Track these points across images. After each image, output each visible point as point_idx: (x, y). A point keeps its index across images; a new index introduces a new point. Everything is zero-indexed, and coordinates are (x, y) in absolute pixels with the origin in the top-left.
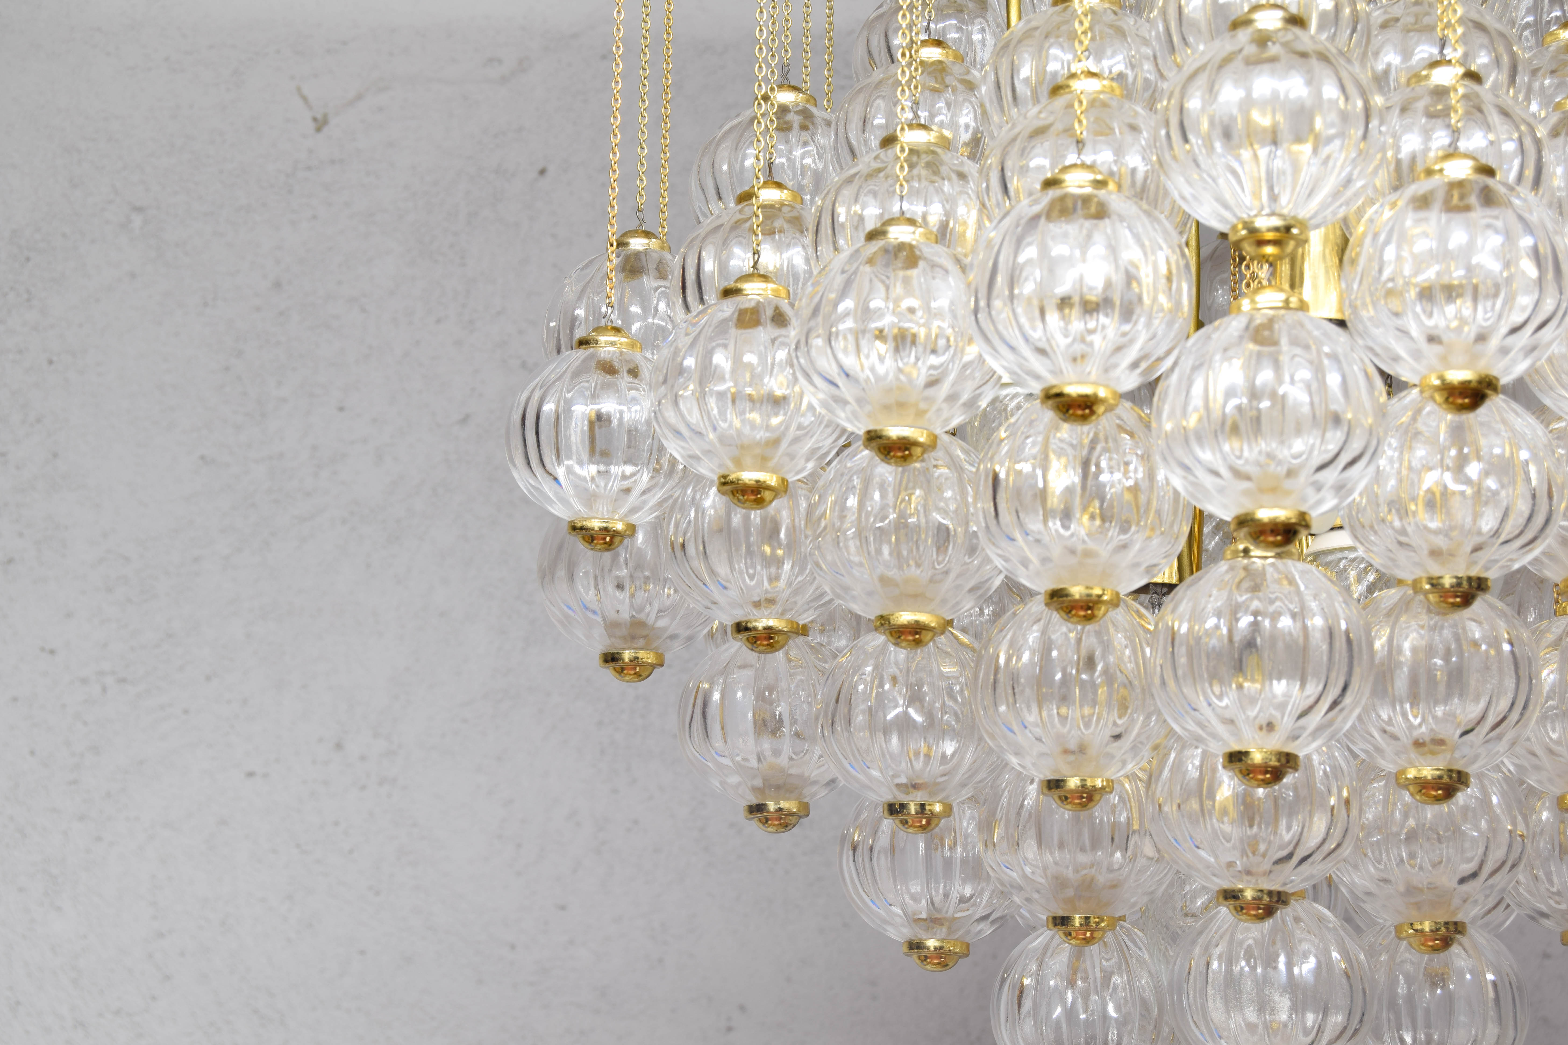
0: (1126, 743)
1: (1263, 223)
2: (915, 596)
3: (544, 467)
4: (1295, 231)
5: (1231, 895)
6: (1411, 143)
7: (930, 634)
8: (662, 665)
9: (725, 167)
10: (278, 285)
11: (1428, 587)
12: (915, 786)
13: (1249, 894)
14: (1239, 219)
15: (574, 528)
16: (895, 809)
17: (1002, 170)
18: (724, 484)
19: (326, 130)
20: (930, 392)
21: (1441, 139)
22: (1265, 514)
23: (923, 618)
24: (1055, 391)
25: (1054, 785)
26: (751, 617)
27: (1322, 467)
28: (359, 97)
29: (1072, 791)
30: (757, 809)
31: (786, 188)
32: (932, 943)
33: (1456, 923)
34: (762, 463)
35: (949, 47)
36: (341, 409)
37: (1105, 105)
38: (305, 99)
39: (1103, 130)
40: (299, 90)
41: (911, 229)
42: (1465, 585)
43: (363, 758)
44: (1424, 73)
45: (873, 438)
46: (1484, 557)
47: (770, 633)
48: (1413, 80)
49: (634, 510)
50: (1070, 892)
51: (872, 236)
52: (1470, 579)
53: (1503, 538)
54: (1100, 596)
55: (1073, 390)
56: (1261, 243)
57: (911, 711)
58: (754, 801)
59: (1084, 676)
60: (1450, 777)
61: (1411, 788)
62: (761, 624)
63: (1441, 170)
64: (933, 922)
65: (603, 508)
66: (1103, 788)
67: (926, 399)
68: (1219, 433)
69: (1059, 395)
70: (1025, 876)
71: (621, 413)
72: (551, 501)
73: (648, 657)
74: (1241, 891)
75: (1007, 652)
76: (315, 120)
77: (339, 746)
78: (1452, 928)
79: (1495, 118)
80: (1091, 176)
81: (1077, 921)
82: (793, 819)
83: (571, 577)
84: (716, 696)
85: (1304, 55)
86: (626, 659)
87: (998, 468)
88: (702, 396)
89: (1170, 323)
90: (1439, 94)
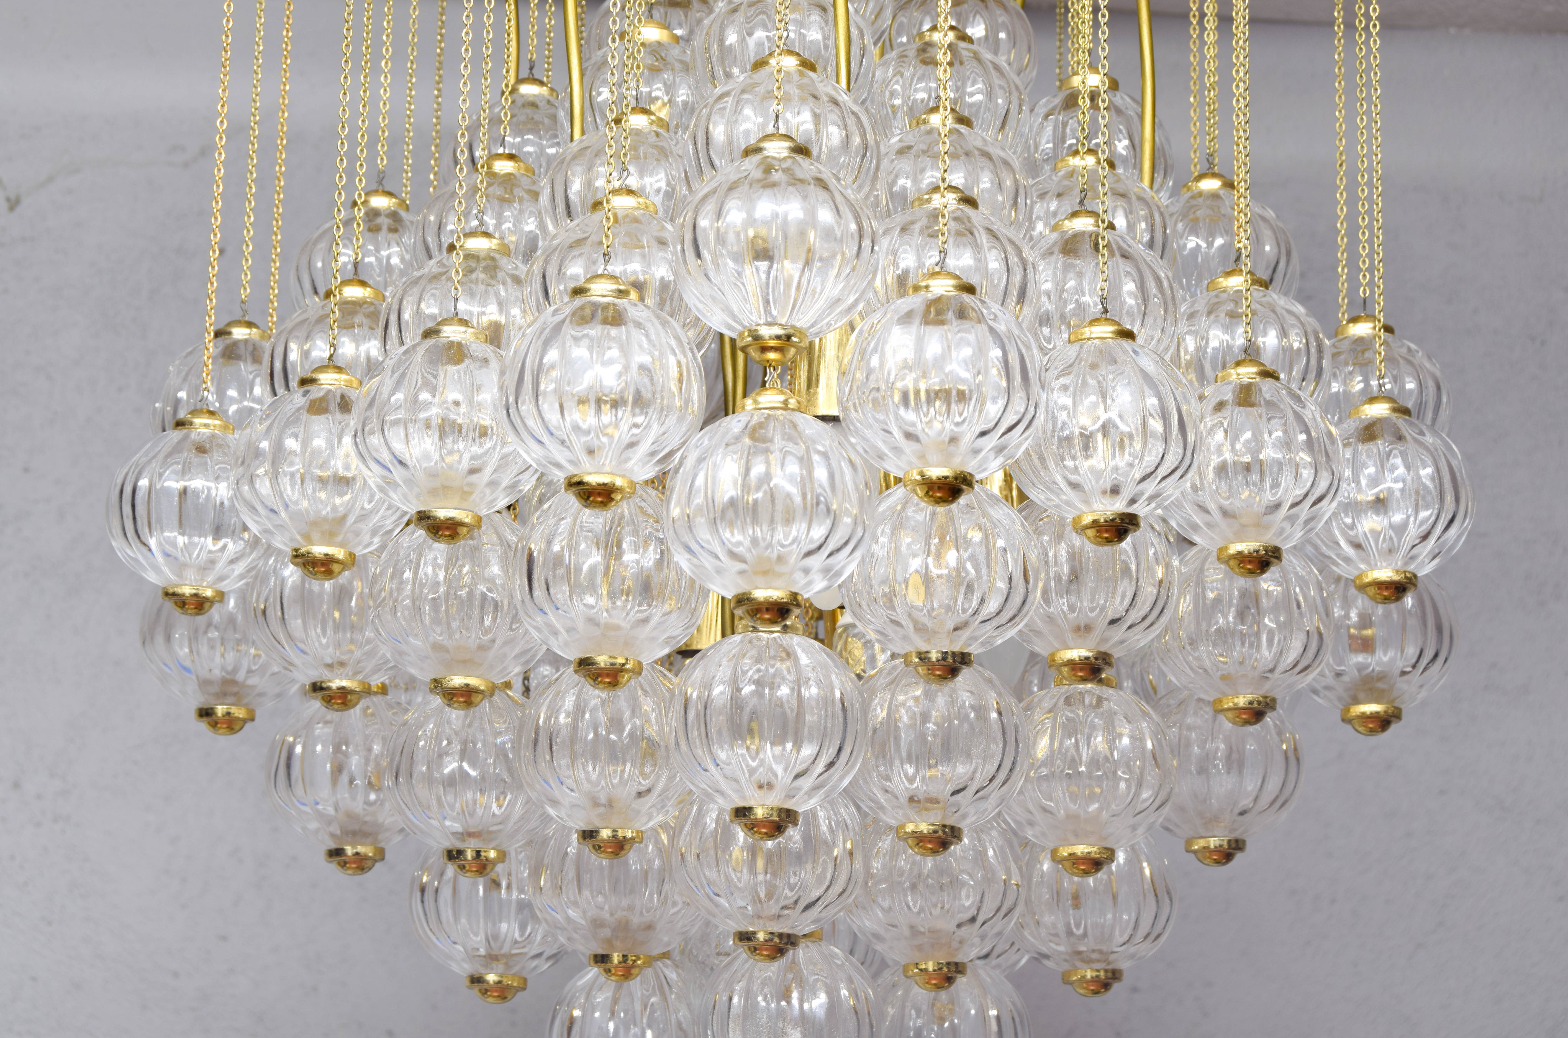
0: (652, 798)
1: (765, 332)
2: (464, 662)
3: (139, 537)
4: (794, 339)
5: (745, 937)
6: (908, 260)
7: (480, 696)
8: (253, 720)
9: (320, 265)
11: (917, 660)
12: (470, 835)
13: (761, 936)
14: (744, 327)
15: (167, 594)
16: (454, 855)
17: (544, 277)
18: (296, 556)
19: (18, 209)
20: (474, 478)
21: (932, 259)
22: (760, 594)
23: (473, 681)
24: (576, 479)
25: (589, 835)
26: (324, 678)
27: (809, 554)
28: (51, 179)
29: (603, 840)
30: (336, 853)
31: (370, 286)
32: (491, 978)
33: (956, 964)
34: (329, 537)
35: (521, 161)
36: (26, 470)
37: (636, 220)
39: (634, 244)
41: (463, 329)
42: (950, 659)
43: (39, 797)
44: (926, 197)
45: (423, 518)
46: (965, 634)
47: (344, 692)
48: (916, 203)
49: (221, 579)
50: (607, 932)
51: (428, 334)
52: (954, 654)
53: (980, 618)
54: (623, 665)
55: (593, 479)
56: (764, 349)
57: (465, 765)
58: (333, 846)
59: (613, 737)
60: (944, 832)
61: (910, 841)
62: (335, 684)
63: (927, 287)
64: (492, 958)
65: (191, 575)
66: (633, 838)
67: (471, 484)
68: (718, 522)
69: (580, 483)
70: (568, 919)
71: (209, 489)
72: (144, 569)
73: (239, 712)
74: (754, 933)
75: (546, 713)
76: (8, 200)
77: (16, 785)
78: (953, 968)
79: (984, 239)
80: (615, 287)
81: (616, 958)
82: (369, 863)
83: (168, 638)
84: (298, 749)
85: (801, 181)
86: (220, 714)
87: (533, 546)
88: (275, 476)
89: (681, 419)
90: (935, 215)
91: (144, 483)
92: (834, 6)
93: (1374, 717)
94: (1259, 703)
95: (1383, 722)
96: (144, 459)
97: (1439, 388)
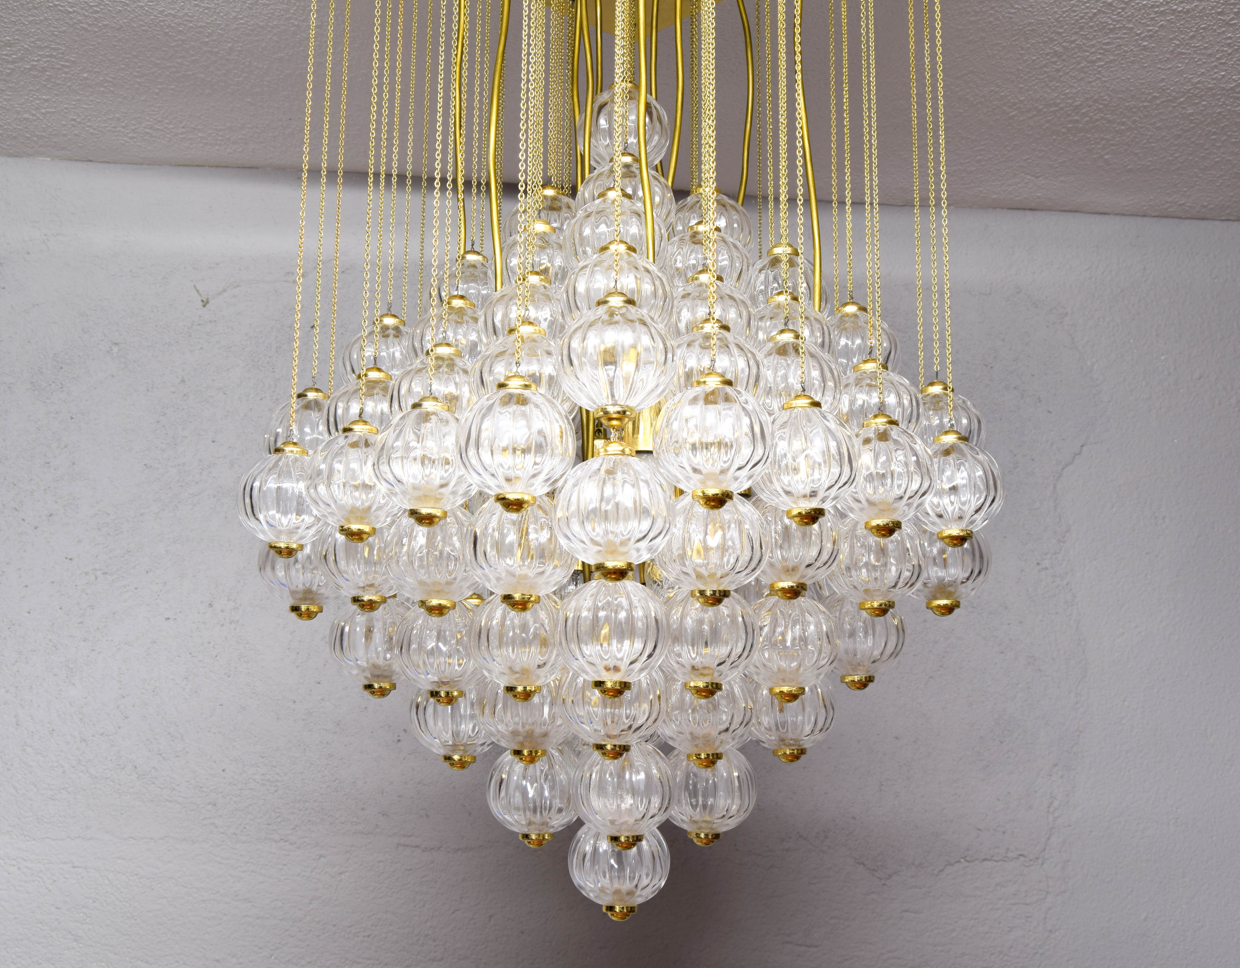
0: (547, 667)
1: (611, 409)
2: (438, 592)
3: (254, 515)
4: (628, 413)
5: (600, 747)
6: (692, 363)
7: (447, 610)
8: (322, 612)
9: (355, 357)
10: (183, 381)
11: (698, 595)
12: (444, 683)
13: (609, 747)
14: (598, 406)
15: (271, 547)
16: (434, 694)
17: (481, 373)
18: (342, 530)
19: (207, 305)
20: (443, 490)
21: (706, 363)
22: (610, 564)
23: (443, 602)
24: (501, 496)
25: (510, 689)
26: (360, 595)
27: (639, 540)
28: (225, 290)
29: (519, 693)
30: (369, 687)
31: (383, 371)
32: (456, 757)
33: (717, 754)
34: (361, 520)
35: (467, 300)
36: (213, 442)
37: (534, 340)
38: (198, 291)
39: (533, 354)
40: (195, 286)
41: (435, 403)
42: (717, 595)
43: (222, 611)
44: (701, 325)
45: (413, 513)
46: (727, 580)
47: (371, 602)
48: (695, 329)
49: (302, 538)
50: (521, 739)
51: (416, 406)
52: (720, 591)
53: (737, 569)
54: (529, 598)
55: (511, 497)
56: (610, 419)
57: (440, 644)
58: (367, 683)
59: (524, 635)
60: (712, 686)
61: (693, 691)
62: (366, 598)
63: (705, 382)
64: (456, 746)
65: (284, 538)
66: (535, 691)
67: (440, 494)
69: (504, 499)
70: (498, 731)
71: (293, 488)
72: (257, 532)
73: (314, 608)
74: (605, 745)
75: (486, 620)
76: (203, 301)
78: (715, 756)
79: (735, 351)
80: (523, 383)
81: (525, 752)
82: (387, 692)
83: (273, 568)
84: (347, 629)
85: (632, 321)
86: (303, 610)
87: (477, 529)
88: (329, 485)
89: (562, 460)
90: (707, 337)
91: (257, 484)
92: (645, 213)
93: (945, 607)
94: (885, 605)
95: (949, 610)
96: (257, 472)
97: (979, 422)
